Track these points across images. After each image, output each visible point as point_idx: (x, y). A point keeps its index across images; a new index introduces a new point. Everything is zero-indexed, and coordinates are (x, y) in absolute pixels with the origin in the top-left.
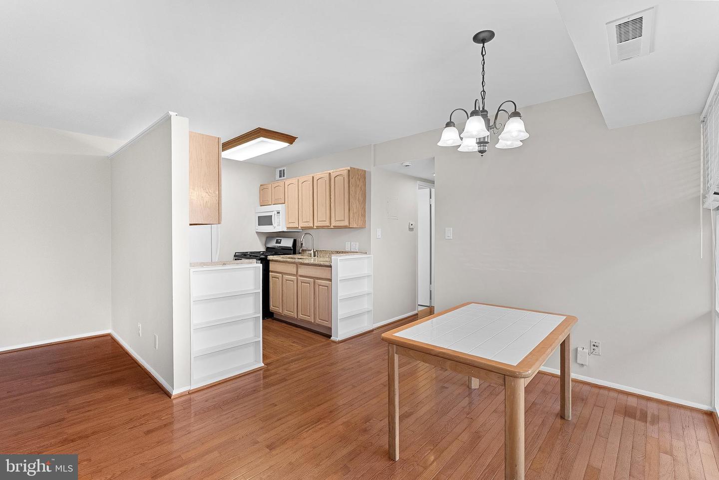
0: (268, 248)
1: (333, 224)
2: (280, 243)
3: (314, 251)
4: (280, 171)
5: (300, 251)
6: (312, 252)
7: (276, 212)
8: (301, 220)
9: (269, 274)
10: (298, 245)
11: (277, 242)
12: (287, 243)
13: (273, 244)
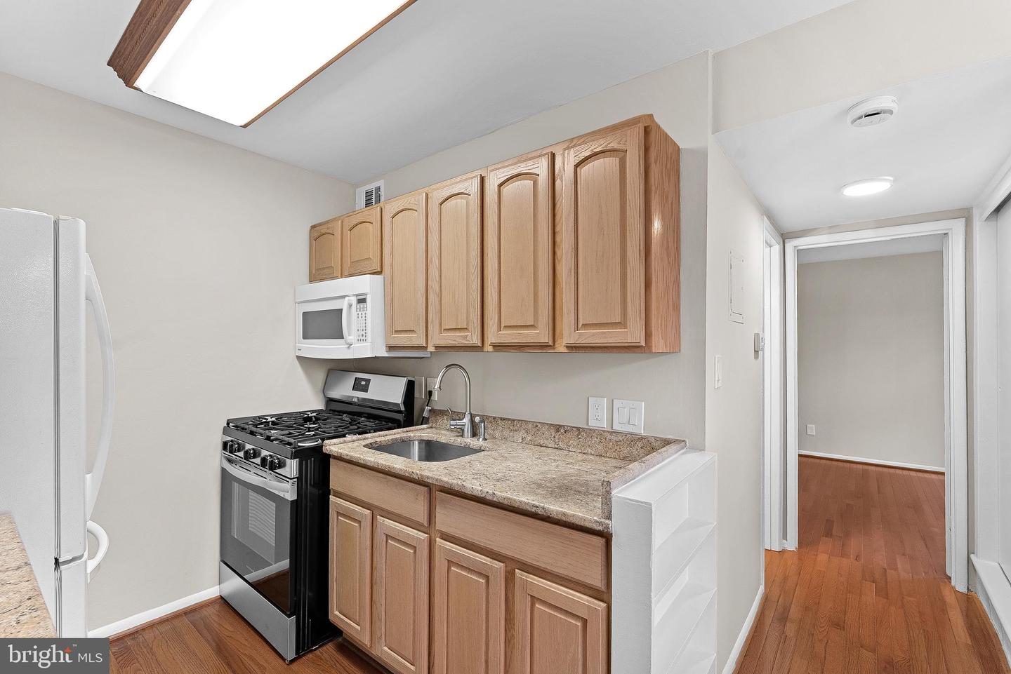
0: (330, 401)
1: (569, 336)
2: (365, 389)
3: (472, 421)
4: (369, 194)
5: (426, 414)
6: (466, 421)
7: (354, 300)
8: (436, 322)
9: (329, 499)
10: (420, 395)
11: (358, 386)
12: (389, 391)
13: (344, 390)
